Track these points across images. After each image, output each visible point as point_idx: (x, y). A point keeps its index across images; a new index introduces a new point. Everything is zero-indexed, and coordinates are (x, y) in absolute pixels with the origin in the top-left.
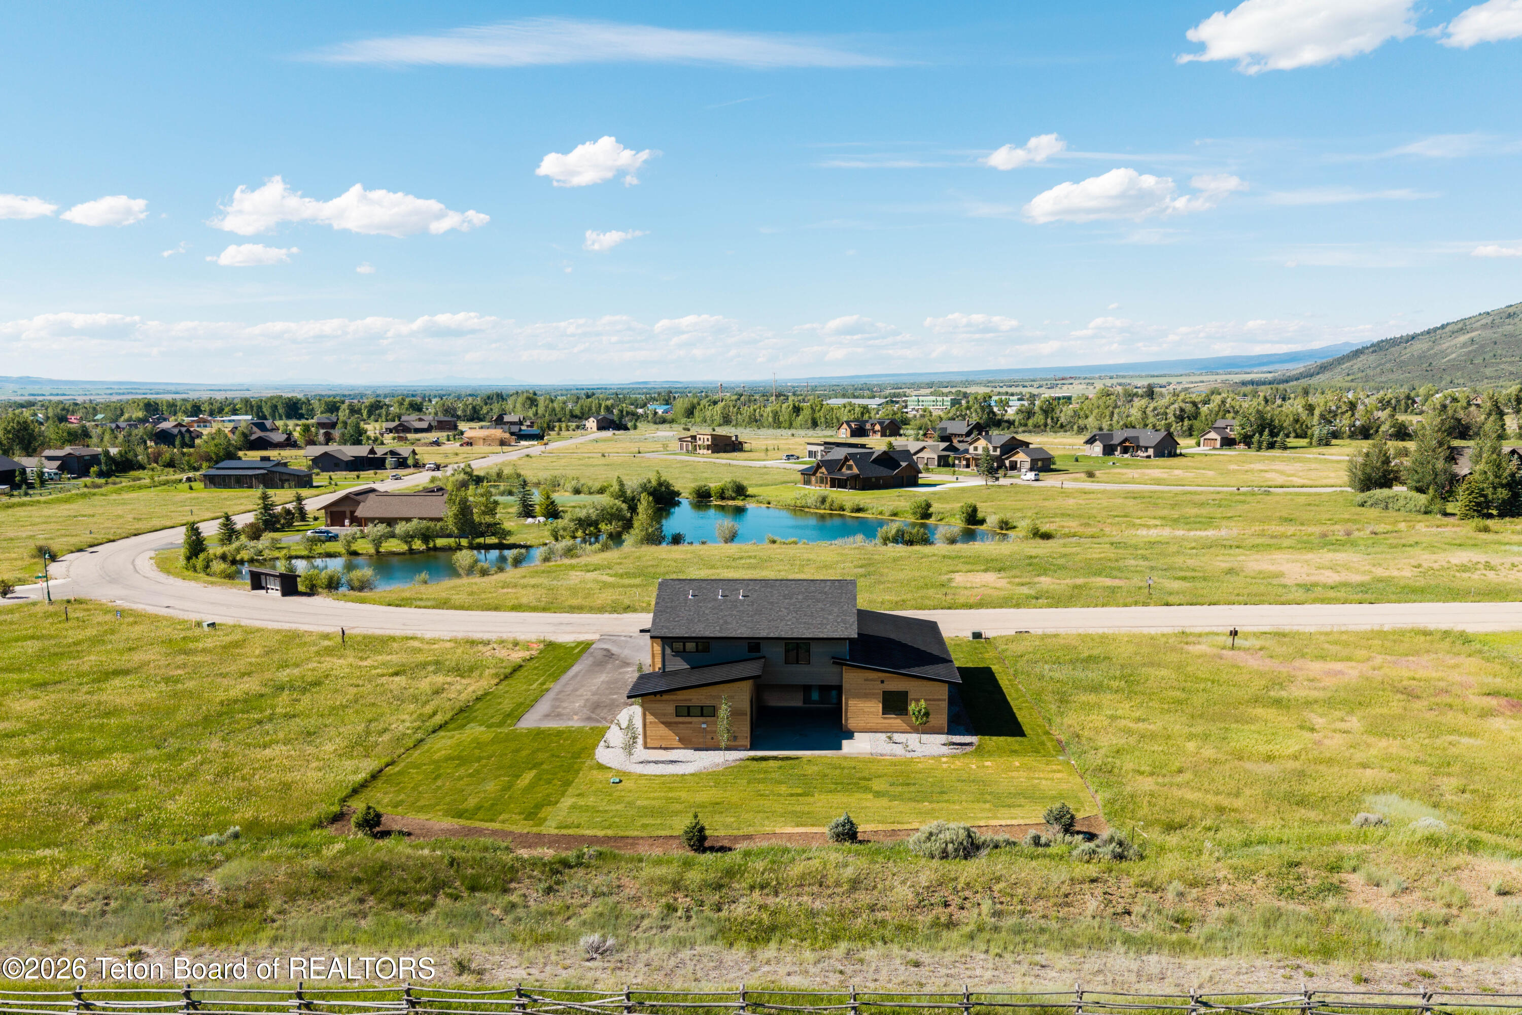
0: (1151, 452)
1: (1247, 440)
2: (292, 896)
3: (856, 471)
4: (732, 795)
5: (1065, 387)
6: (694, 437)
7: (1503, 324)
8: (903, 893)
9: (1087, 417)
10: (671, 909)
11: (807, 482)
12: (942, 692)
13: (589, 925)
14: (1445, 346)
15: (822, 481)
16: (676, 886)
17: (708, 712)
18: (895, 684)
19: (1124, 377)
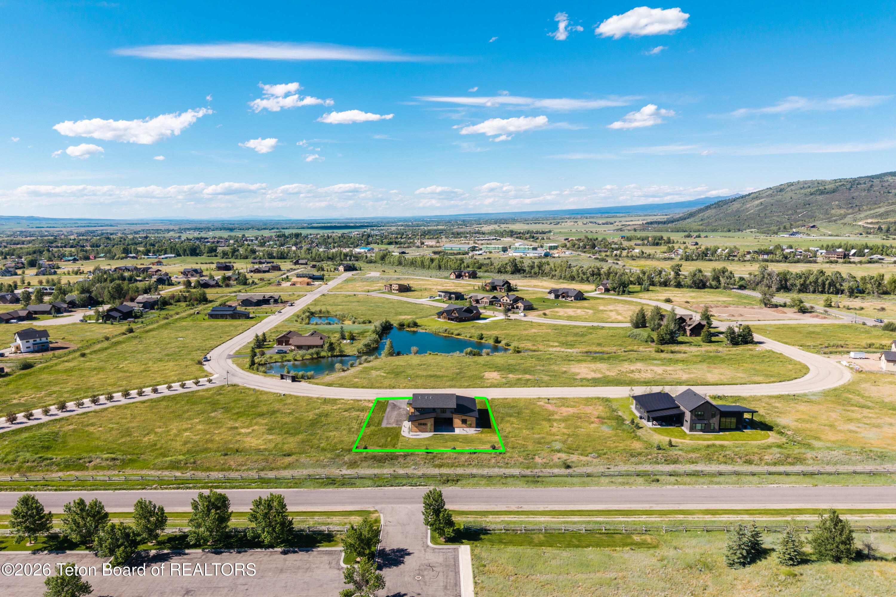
0: (573, 298)
1: (614, 289)
2: (362, 461)
3: (457, 315)
4: (432, 443)
5: (563, 224)
6: (391, 285)
7: (776, 195)
8: (463, 459)
9: (556, 271)
10: (425, 462)
11: (439, 318)
12: (474, 419)
13: (412, 465)
14: (748, 206)
15: (445, 318)
16: (426, 459)
17: (425, 424)
18: (464, 418)
19: (593, 218)
